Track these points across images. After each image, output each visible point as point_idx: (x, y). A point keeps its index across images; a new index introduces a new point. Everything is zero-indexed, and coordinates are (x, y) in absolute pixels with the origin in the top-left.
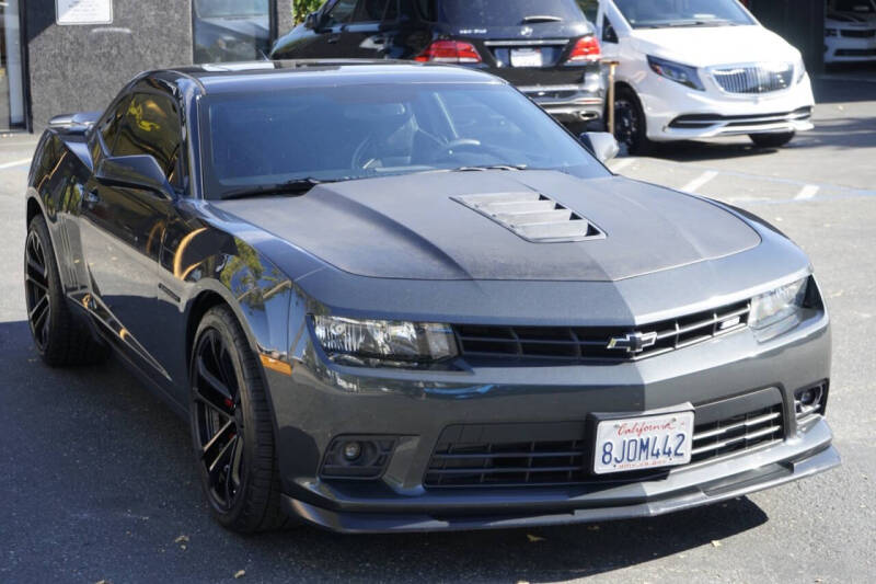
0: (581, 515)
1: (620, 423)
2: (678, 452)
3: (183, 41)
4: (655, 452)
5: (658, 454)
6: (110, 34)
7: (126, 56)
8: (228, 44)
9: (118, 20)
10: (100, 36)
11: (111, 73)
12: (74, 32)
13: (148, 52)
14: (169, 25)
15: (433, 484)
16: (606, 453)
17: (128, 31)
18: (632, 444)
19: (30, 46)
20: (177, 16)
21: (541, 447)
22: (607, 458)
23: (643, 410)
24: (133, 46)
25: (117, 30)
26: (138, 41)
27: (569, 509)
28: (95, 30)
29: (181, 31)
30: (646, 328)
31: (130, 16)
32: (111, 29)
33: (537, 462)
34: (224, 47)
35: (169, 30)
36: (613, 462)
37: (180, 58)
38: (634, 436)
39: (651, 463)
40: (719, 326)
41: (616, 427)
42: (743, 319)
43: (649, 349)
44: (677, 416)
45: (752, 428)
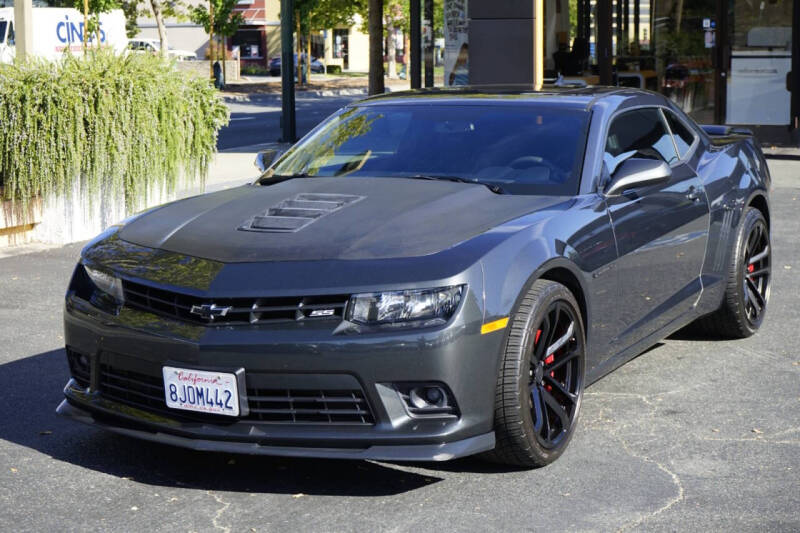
1: (179, 370)
2: (228, 405)
4: (209, 401)
5: (212, 403)
15: (106, 393)
16: (172, 393)
18: (191, 390)
22: (174, 397)
23: (200, 365)
27: (154, 430)
36: (179, 400)
38: (191, 383)
39: (207, 409)
40: (307, 313)
41: (176, 373)
42: (338, 312)
43: (219, 319)
44: (221, 375)
45: (332, 406)
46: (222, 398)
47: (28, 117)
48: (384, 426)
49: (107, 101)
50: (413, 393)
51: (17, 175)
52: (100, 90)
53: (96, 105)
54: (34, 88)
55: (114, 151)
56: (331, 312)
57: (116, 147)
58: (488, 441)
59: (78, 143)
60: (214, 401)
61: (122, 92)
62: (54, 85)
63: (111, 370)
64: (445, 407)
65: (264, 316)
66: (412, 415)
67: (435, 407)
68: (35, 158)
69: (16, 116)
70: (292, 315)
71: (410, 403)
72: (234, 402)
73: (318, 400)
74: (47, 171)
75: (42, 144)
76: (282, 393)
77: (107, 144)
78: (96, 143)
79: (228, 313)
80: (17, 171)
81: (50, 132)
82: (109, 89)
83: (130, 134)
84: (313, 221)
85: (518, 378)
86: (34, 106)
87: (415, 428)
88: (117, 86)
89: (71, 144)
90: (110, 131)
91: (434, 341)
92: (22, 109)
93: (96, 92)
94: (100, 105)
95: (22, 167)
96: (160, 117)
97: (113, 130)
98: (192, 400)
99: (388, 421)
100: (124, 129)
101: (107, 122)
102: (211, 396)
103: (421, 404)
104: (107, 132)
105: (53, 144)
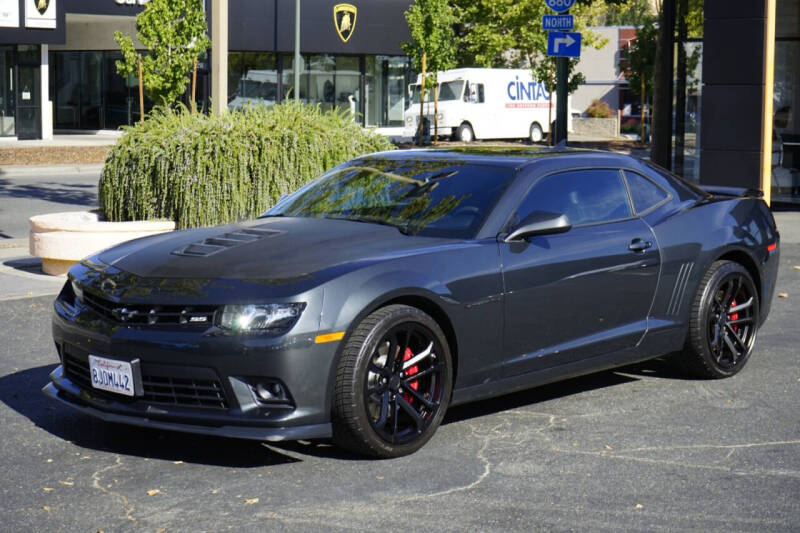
4: (116, 383)
16: (94, 375)
18: (105, 374)
39: (115, 389)
40: (189, 318)
41: (96, 360)
42: (210, 318)
44: (122, 363)
45: (201, 392)
46: (123, 382)
47: (199, 164)
48: (235, 411)
49: (271, 152)
50: (259, 386)
51: (188, 212)
52: (264, 142)
53: (260, 155)
54: (207, 139)
55: (277, 195)
56: (204, 319)
57: (279, 192)
58: (326, 430)
59: (241, 188)
60: (119, 384)
61: (286, 144)
62: (224, 137)
63: (73, 359)
64: (285, 399)
65: (161, 319)
66: (259, 403)
67: (277, 399)
68: (203, 198)
69: (189, 162)
70: (177, 319)
71: (259, 396)
72: (131, 386)
73: (190, 387)
74: (213, 209)
75: (209, 186)
76: (165, 380)
77: (271, 189)
78: (260, 188)
80: (188, 208)
81: (216, 176)
82: (273, 141)
83: (293, 181)
84: (225, 248)
85: (353, 382)
86: (205, 154)
87: (267, 414)
88: (283, 139)
89: (234, 188)
90: (273, 177)
91: (279, 345)
92: (195, 155)
93: (261, 143)
94: (263, 155)
95: (193, 205)
96: (325, 167)
97: (277, 177)
98: (106, 382)
99: (239, 407)
100: (288, 175)
101: (271, 170)
102: (117, 380)
103: (266, 395)
104: (271, 179)
105: (219, 186)
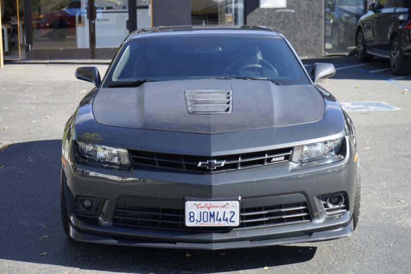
0: (179, 245)
1: (198, 203)
2: (232, 220)
3: (320, 16)
4: (218, 219)
5: (220, 220)
6: (285, 12)
7: (292, 23)
8: (347, 18)
9: (289, 6)
10: (280, 14)
11: (284, 31)
12: (268, 12)
13: (302, 21)
14: (313, 8)
15: (116, 223)
16: (191, 217)
17: (293, 11)
18: (205, 214)
19: (247, 17)
20: (317, 4)
21: (164, 210)
22: (192, 219)
23: (211, 198)
24: (296, 18)
25: (288, 10)
26: (298, 16)
27: (174, 242)
28: (278, 11)
29: (318, 11)
30: (219, 158)
31: (295, 4)
32: (285, 10)
33: (164, 218)
34: (344, 20)
35: (313, 11)
36: (195, 221)
37: (318, 24)
38: (206, 210)
39: (217, 224)
40: (269, 160)
41: (196, 204)
42: (287, 158)
43: (220, 168)
44: (229, 202)
46: (228, 216)
48: (316, 221)
50: (328, 200)
56: (283, 158)
60: (222, 219)
64: (342, 205)
66: (326, 212)
67: (337, 206)
71: (326, 206)
72: (236, 218)
76: (260, 209)
79: (225, 165)
84: (231, 106)
98: (205, 220)
99: (318, 217)
102: (221, 216)
103: (331, 206)
